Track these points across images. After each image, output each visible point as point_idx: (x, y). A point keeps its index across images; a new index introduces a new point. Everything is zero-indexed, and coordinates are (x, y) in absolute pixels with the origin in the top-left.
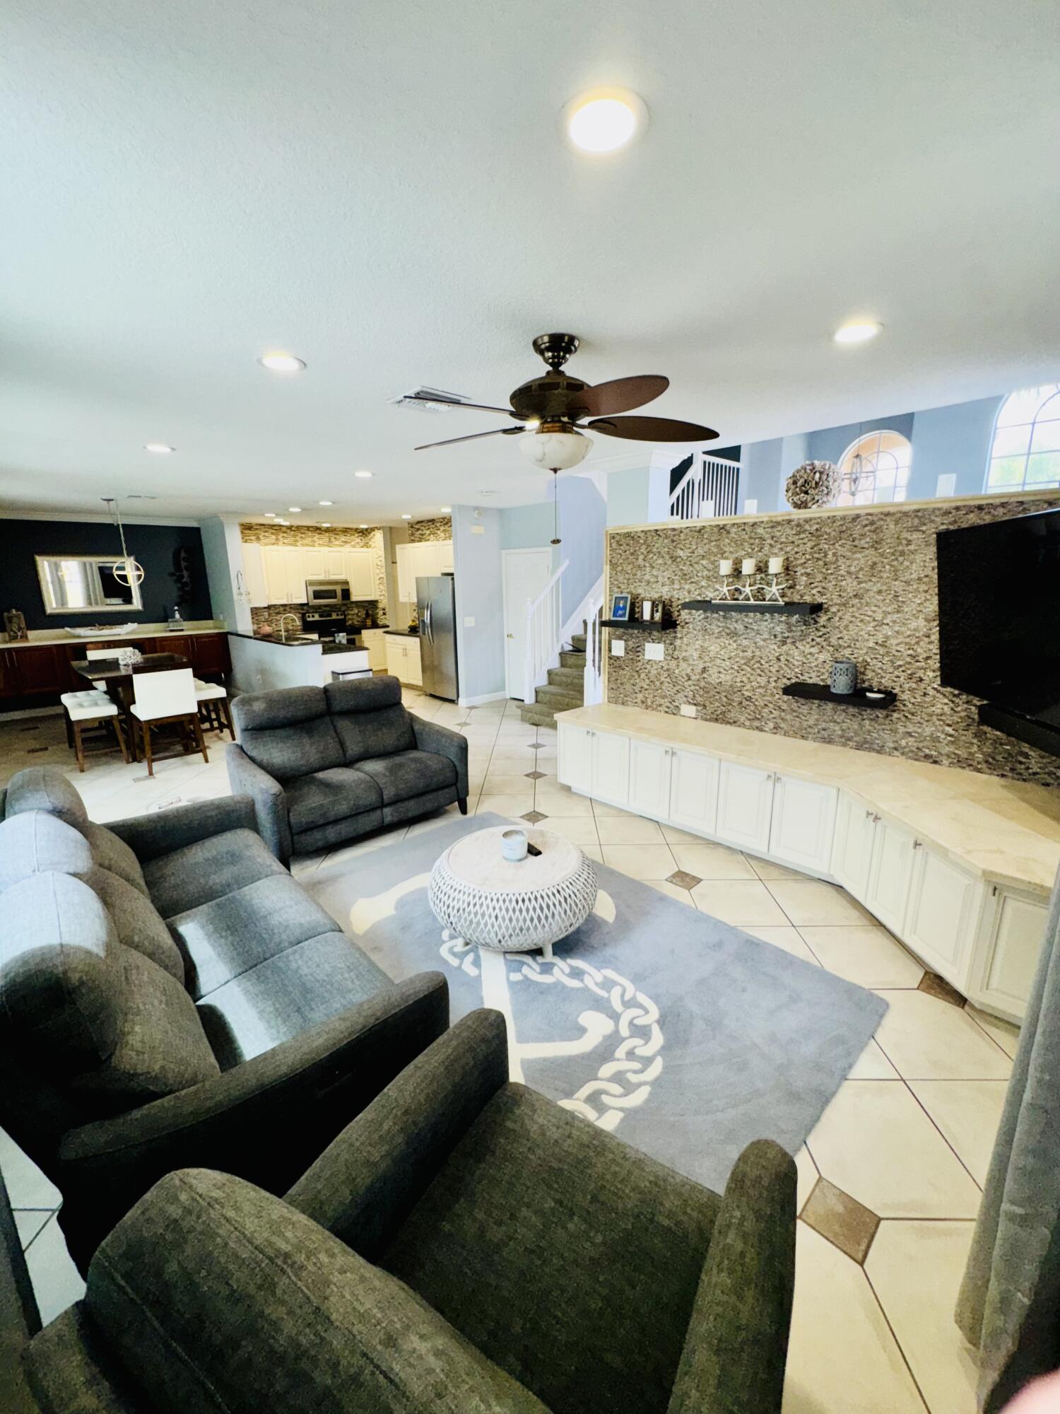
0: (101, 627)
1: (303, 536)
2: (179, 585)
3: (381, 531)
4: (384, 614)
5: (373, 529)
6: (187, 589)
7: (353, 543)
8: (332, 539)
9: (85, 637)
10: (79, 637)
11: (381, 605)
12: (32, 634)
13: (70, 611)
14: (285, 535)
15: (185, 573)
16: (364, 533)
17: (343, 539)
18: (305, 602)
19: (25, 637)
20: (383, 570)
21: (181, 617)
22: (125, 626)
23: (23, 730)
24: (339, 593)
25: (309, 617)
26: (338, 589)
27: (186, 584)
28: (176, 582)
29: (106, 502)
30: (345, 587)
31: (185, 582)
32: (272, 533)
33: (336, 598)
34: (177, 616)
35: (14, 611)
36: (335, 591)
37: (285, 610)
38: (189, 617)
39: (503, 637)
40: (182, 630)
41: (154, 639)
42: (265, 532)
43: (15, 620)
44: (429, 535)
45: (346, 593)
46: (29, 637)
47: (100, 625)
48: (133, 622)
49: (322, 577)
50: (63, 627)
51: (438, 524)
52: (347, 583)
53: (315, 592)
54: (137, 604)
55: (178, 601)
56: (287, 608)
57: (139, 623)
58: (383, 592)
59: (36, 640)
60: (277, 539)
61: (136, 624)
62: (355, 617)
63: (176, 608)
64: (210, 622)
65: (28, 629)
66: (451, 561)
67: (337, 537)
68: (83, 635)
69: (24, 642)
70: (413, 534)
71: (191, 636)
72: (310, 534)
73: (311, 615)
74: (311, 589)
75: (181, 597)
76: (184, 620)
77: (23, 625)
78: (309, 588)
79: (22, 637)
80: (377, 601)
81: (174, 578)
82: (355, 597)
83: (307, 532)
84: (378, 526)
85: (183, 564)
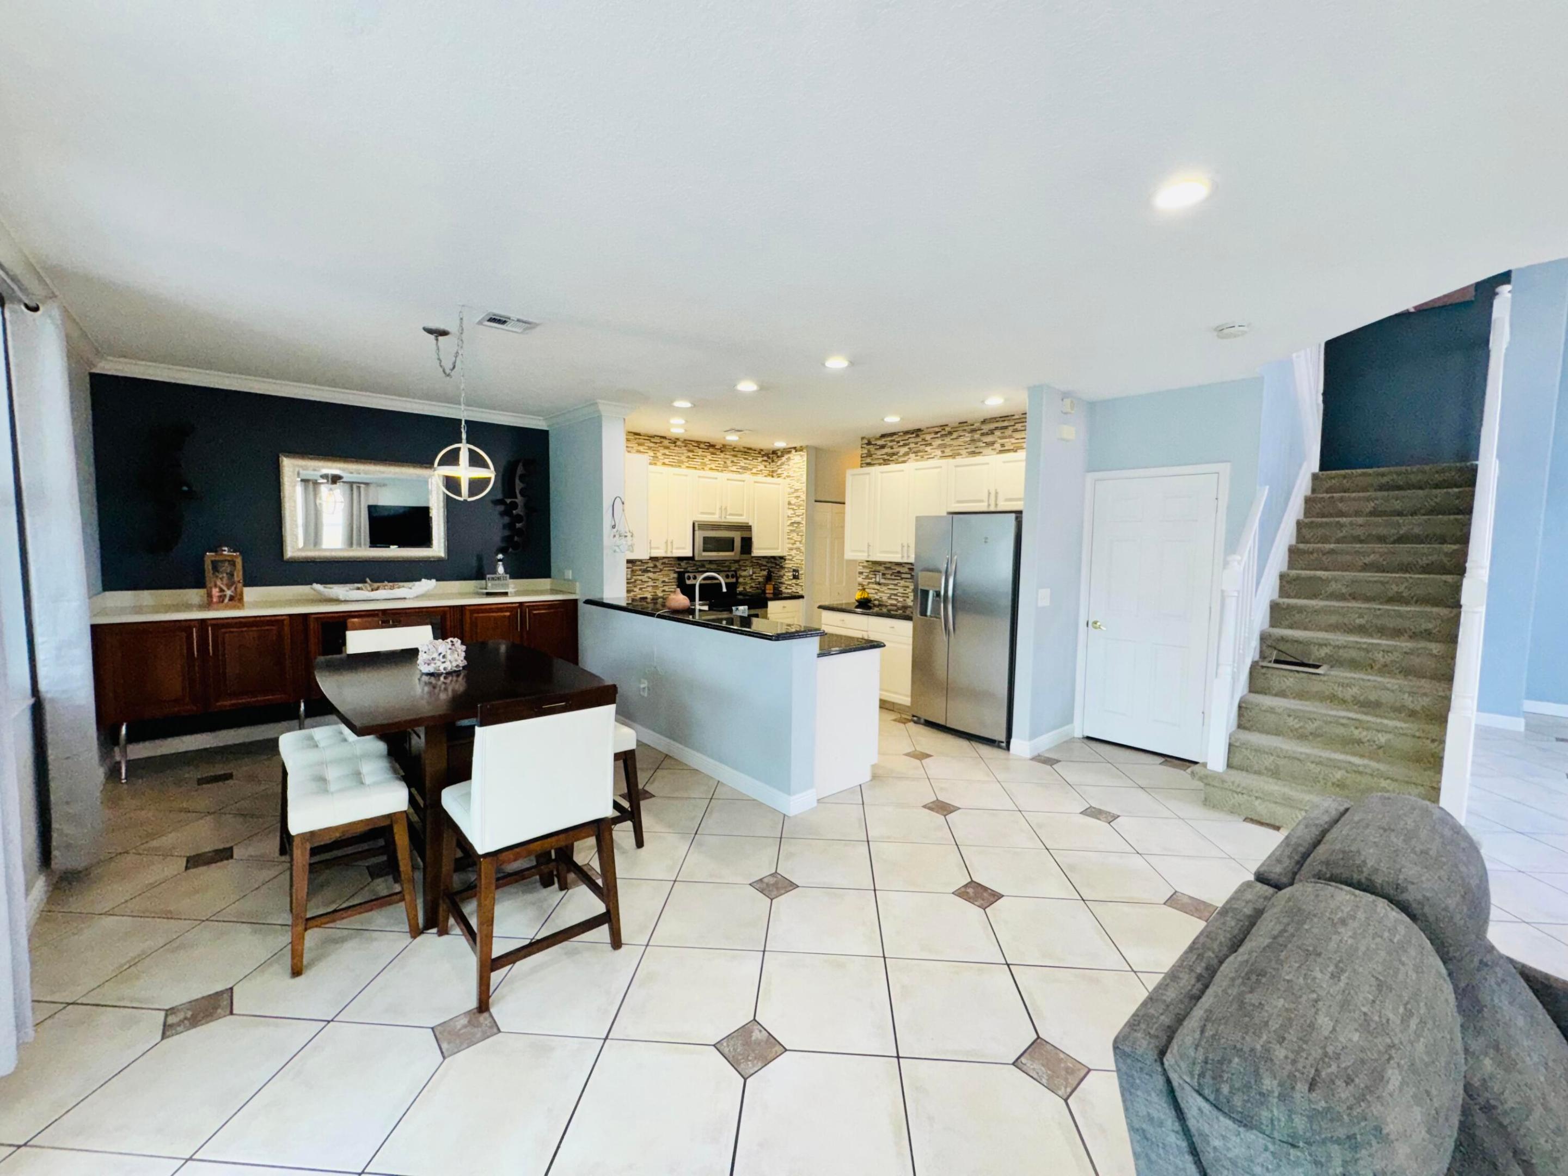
0: (376, 585)
1: (690, 454)
2: (506, 520)
3: (804, 454)
4: (795, 577)
5: (787, 451)
6: (518, 525)
7: (754, 471)
8: (729, 462)
9: (346, 601)
10: (337, 601)
11: (789, 564)
12: (251, 594)
13: (327, 554)
14: (667, 452)
15: (519, 499)
16: (772, 456)
17: (743, 463)
18: (690, 555)
19: (237, 600)
20: (801, 511)
21: (506, 572)
22: (417, 583)
23: (201, 782)
24: (738, 544)
25: (689, 578)
26: (737, 536)
27: (519, 518)
28: (502, 514)
29: (432, 337)
30: (746, 535)
31: (518, 515)
32: (650, 448)
33: (733, 550)
34: (501, 569)
35: (226, 551)
36: (732, 541)
37: (655, 566)
38: (517, 572)
39: (1076, 625)
40: (506, 594)
41: (462, 608)
42: (639, 444)
43: (227, 567)
44: (906, 454)
45: (747, 543)
46: (246, 598)
47: (373, 581)
48: (429, 577)
49: (715, 518)
50: (309, 583)
51: (928, 437)
52: (748, 528)
53: (706, 540)
54: (438, 548)
55: (504, 545)
56: (659, 564)
57: (437, 580)
58: (798, 544)
59: (256, 605)
60: (655, 457)
61: (434, 581)
62: (748, 580)
63: (500, 556)
64: (547, 581)
65: (246, 585)
66: (1019, 491)
67: (735, 459)
68: (341, 598)
69: (234, 608)
70: (869, 455)
71: (521, 604)
72: (700, 452)
73: (691, 575)
74: (700, 535)
75: (508, 540)
76: (512, 577)
77: (238, 575)
78: (697, 533)
79: (231, 598)
80: (782, 558)
81: (501, 508)
82: (758, 550)
83: (697, 449)
84: (797, 445)
85: (519, 485)
